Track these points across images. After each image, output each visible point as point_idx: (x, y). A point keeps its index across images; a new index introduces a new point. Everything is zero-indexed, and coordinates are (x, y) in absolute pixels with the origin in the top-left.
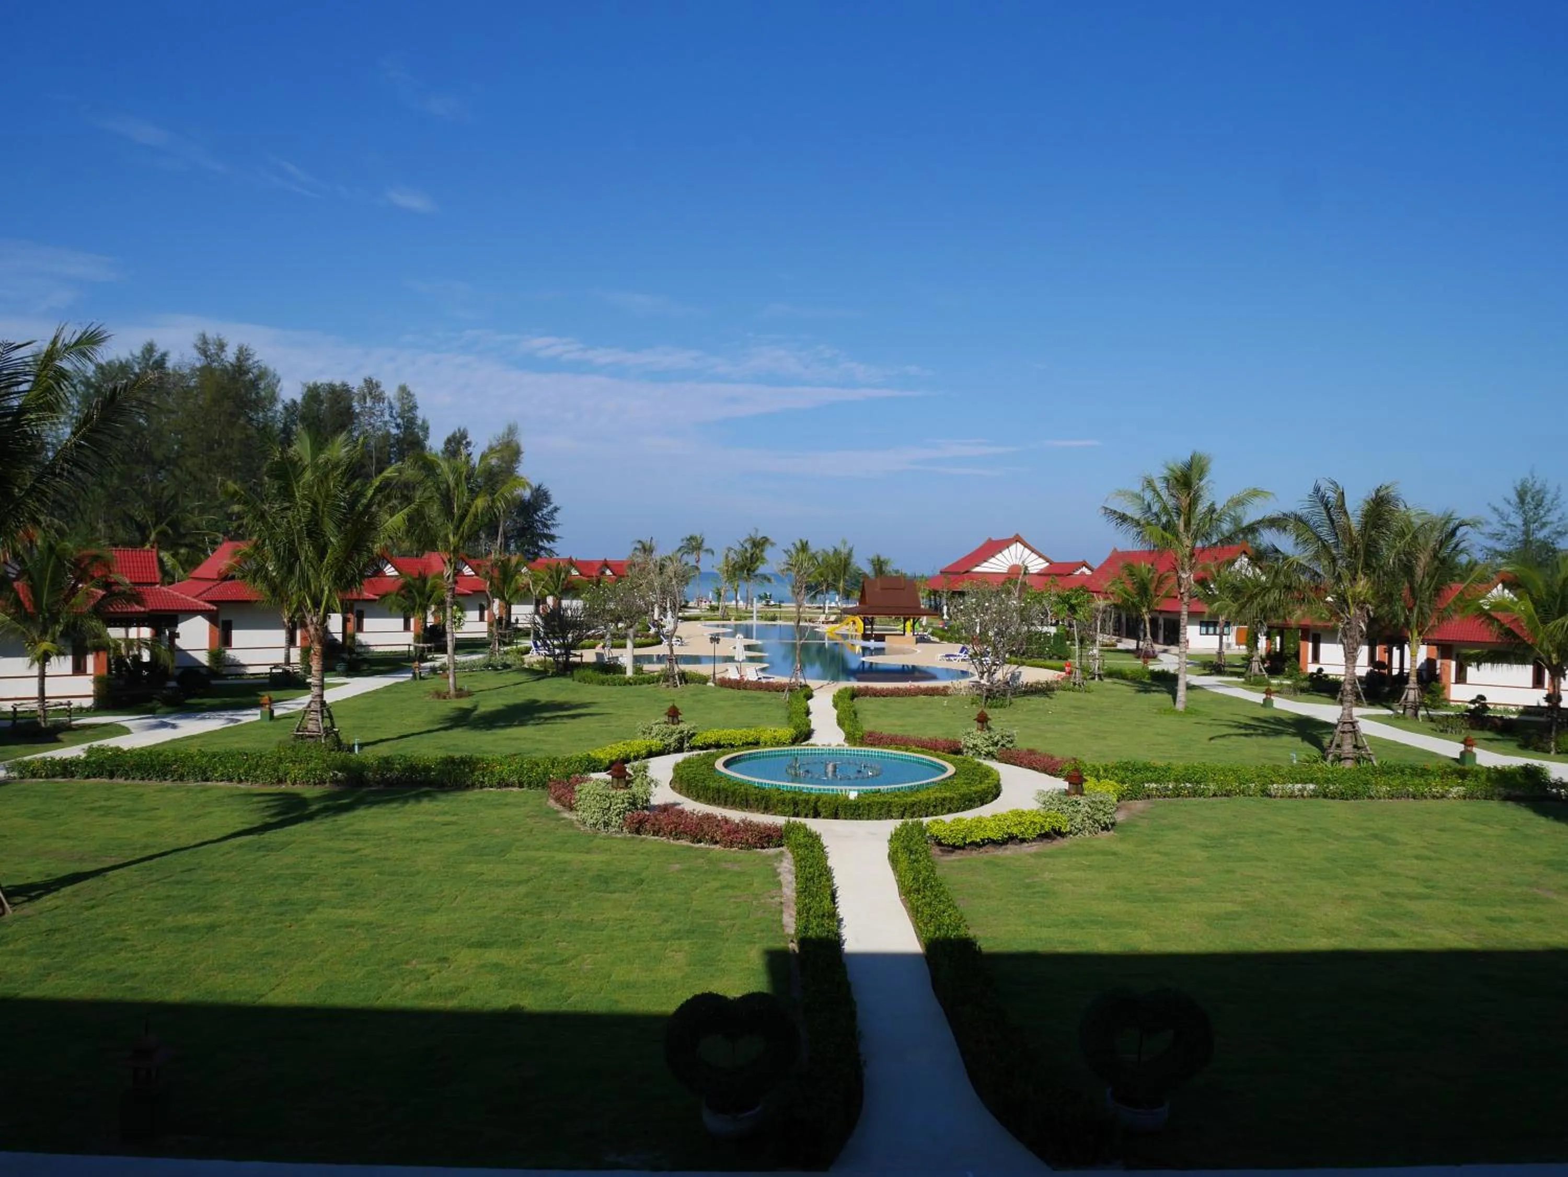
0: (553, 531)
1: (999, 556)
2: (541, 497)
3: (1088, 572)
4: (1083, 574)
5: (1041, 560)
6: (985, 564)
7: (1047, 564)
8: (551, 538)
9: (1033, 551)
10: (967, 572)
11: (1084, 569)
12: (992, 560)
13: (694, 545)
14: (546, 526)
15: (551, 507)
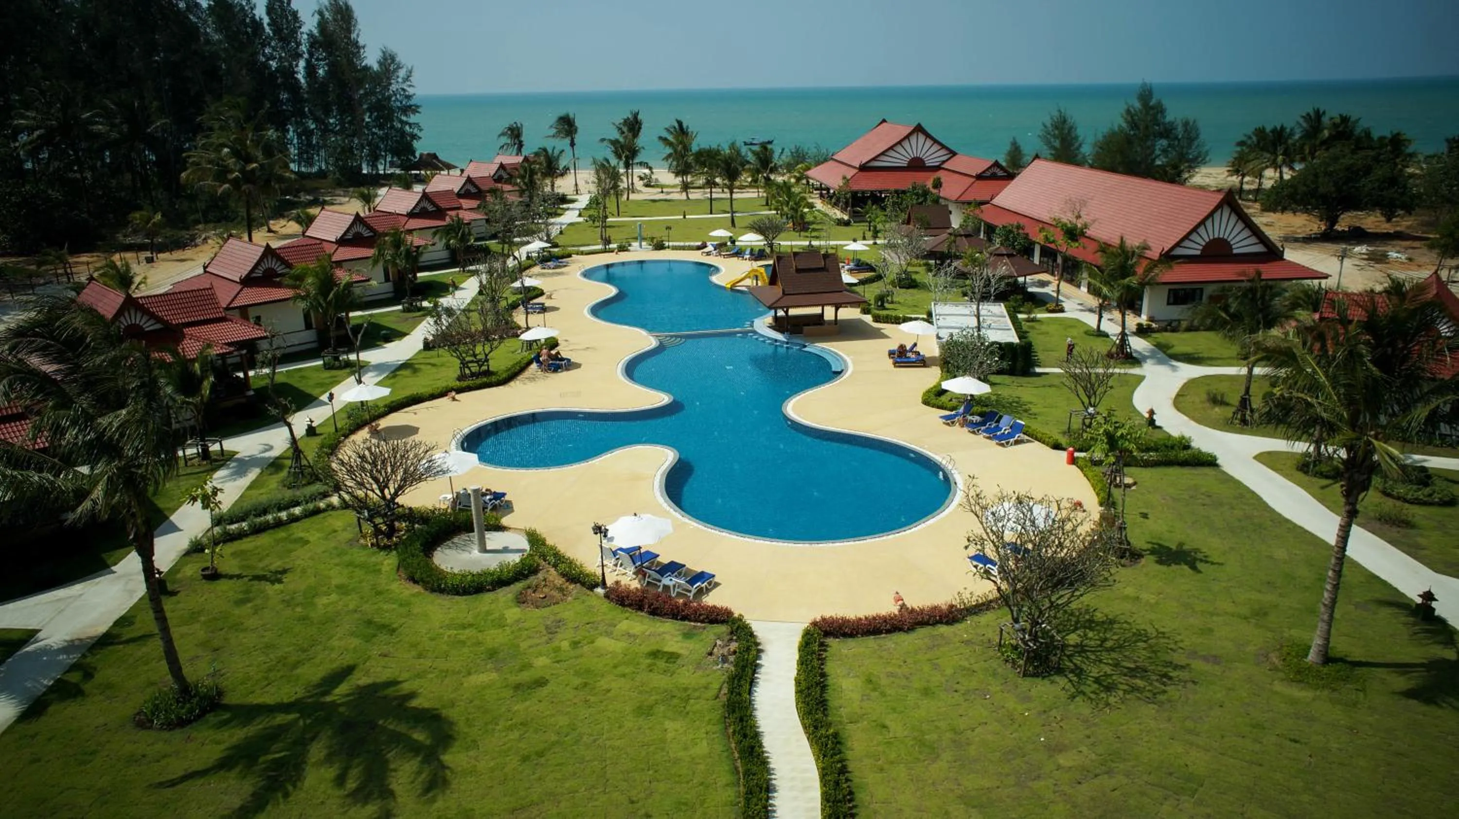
1: (898, 148)
3: (1000, 173)
4: (995, 175)
5: (943, 152)
6: (883, 157)
7: (950, 156)
9: (935, 141)
10: (864, 166)
11: (996, 170)
12: (891, 152)
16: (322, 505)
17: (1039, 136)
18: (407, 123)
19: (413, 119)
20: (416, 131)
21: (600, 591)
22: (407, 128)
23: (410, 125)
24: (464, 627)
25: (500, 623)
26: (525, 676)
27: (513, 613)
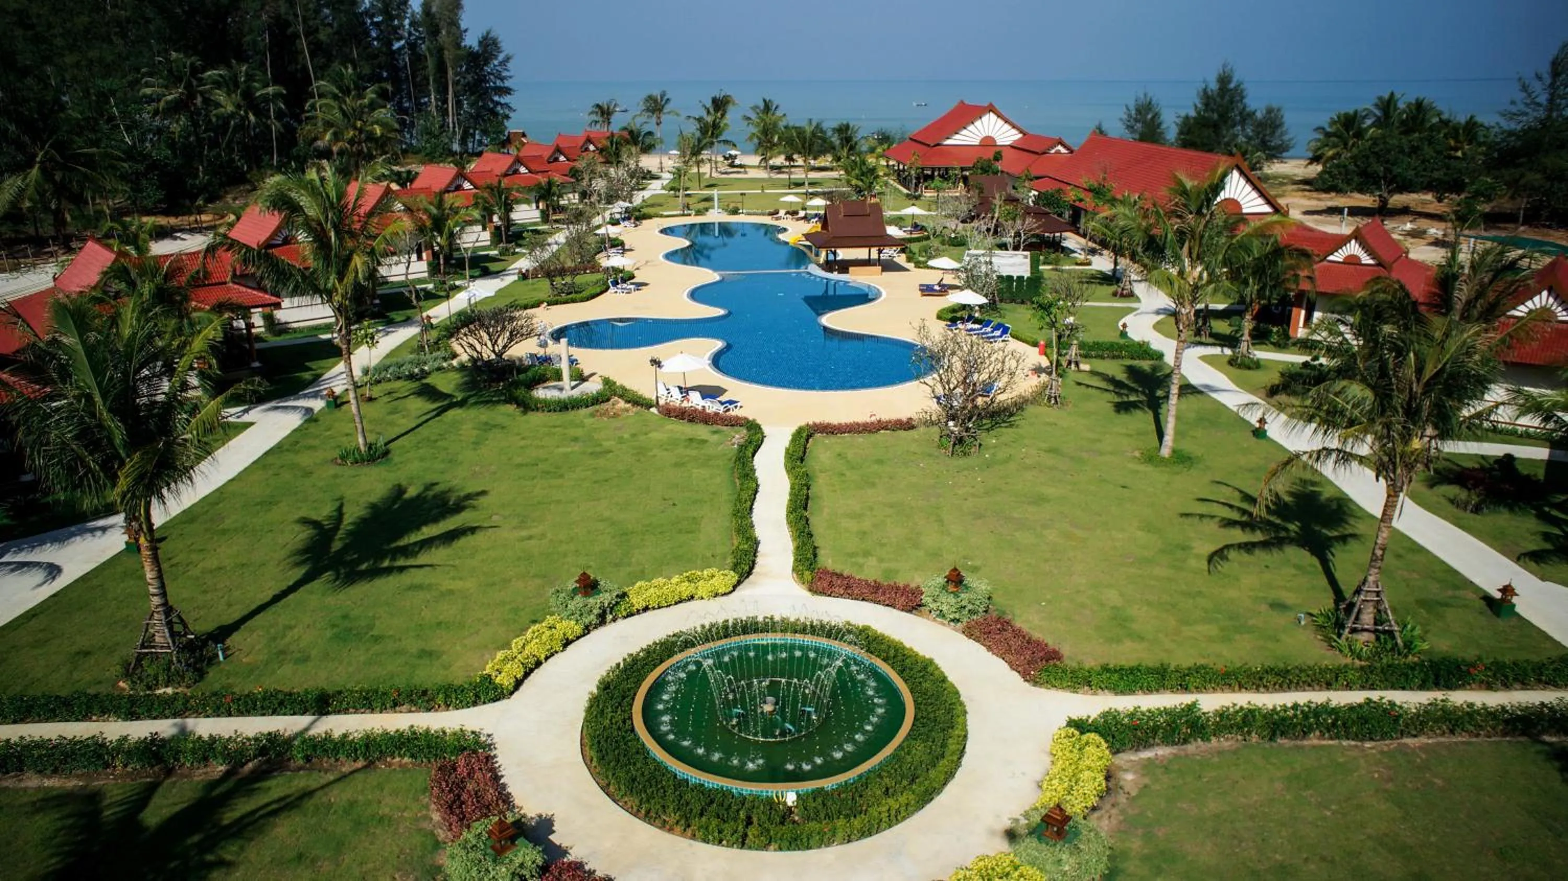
0: (507, 84)
1: (971, 128)
2: (489, 45)
3: (1063, 150)
4: (1058, 152)
5: (1014, 131)
6: (957, 136)
7: (1020, 135)
8: (507, 91)
9: (1006, 121)
10: (938, 145)
11: (1060, 148)
12: (964, 132)
13: (655, 106)
14: (502, 79)
15: (501, 57)
16: (445, 365)
17: (1121, 119)
18: (498, 103)
19: (505, 99)
20: (507, 112)
21: (654, 410)
22: (499, 108)
23: (501, 105)
24: (555, 427)
25: (582, 425)
26: (598, 449)
27: (589, 421)
